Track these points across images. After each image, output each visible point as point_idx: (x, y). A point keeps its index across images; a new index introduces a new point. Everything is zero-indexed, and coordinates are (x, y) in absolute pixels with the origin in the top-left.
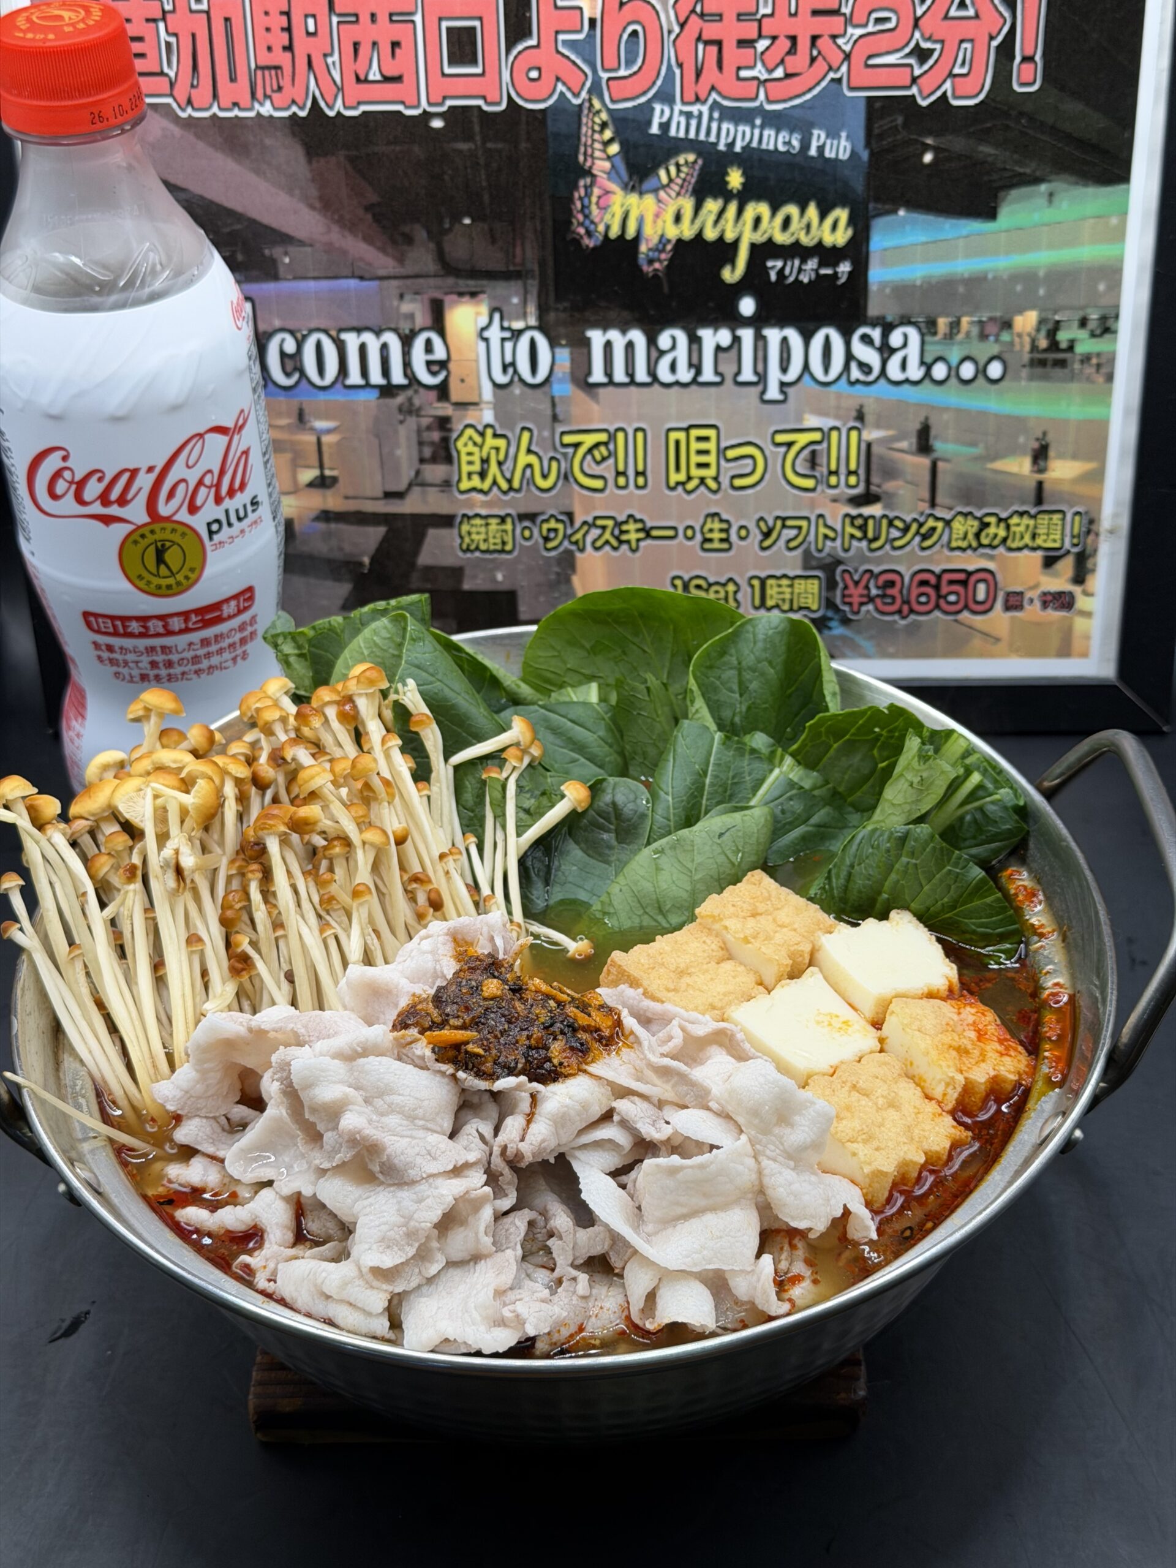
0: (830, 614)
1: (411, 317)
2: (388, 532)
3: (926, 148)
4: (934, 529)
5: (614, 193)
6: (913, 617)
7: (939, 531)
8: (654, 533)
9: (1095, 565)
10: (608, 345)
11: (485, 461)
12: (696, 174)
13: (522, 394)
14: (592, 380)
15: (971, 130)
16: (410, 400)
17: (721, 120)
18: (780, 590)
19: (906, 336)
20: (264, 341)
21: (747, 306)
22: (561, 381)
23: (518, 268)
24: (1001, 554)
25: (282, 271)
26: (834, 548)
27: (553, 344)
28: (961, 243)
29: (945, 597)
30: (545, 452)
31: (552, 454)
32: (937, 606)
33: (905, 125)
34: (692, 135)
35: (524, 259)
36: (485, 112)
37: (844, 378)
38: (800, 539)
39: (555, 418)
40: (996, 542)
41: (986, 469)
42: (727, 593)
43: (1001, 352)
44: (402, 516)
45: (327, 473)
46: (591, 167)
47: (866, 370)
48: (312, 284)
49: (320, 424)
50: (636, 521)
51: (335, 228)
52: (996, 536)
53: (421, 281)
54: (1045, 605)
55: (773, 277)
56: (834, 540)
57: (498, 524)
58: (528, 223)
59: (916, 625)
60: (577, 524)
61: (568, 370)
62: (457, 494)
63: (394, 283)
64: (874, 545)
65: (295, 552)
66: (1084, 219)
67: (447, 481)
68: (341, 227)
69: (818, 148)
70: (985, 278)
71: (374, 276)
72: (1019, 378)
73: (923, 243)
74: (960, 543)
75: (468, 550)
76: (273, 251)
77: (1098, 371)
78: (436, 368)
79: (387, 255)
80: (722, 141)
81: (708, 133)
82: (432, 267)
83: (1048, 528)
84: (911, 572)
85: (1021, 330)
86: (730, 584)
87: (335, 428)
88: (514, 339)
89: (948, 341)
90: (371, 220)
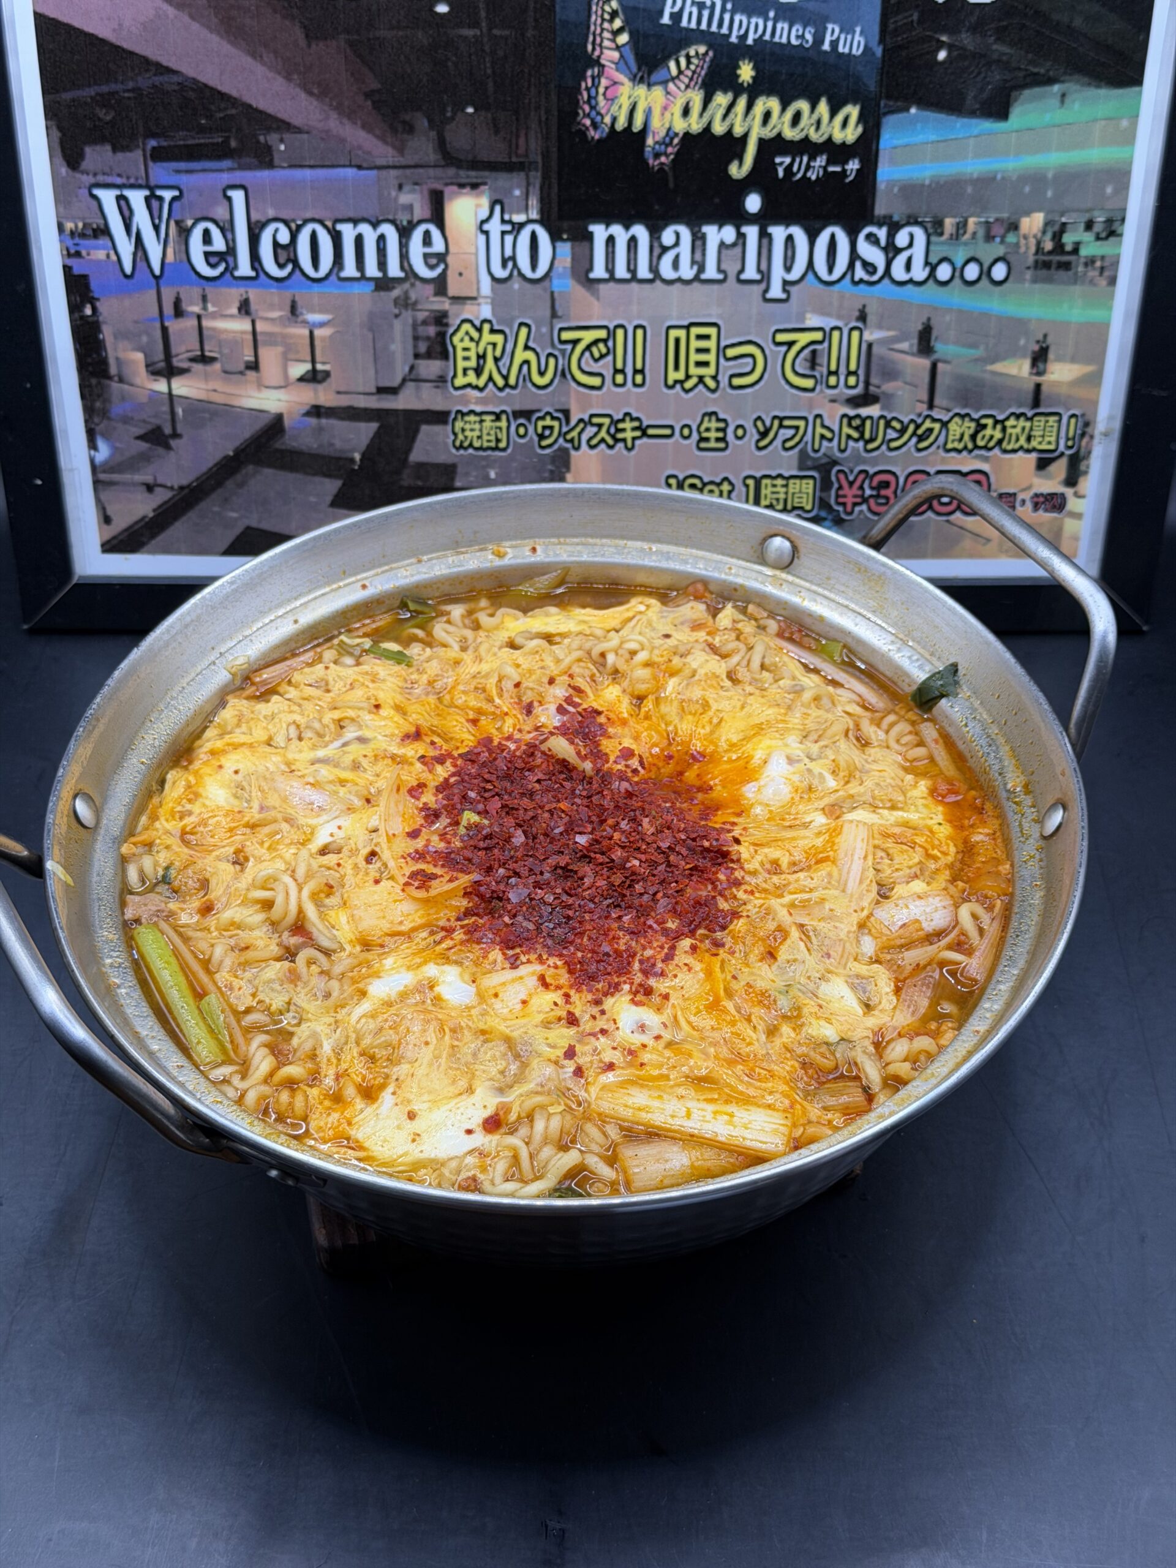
0: (823, 514)
1: (410, 208)
2: (379, 428)
3: (941, 45)
4: (931, 430)
5: (622, 84)
7: (936, 432)
8: (651, 432)
9: (1088, 467)
10: (611, 241)
11: (481, 357)
12: (706, 66)
13: (520, 289)
14: (592, 276)
15: (986, 28)
16: (406, 293)
17: (733, 12)
18: (775, 490)
19: (912, 236)
20: (257, 231)
21: (753, 203)
22: (560, 276)
23: (522, 160)
24: (996, 455)
25: (277, 159)
26: (832, 448)
27: (555, 237)
28: (972, 141)
30: (543, 350)
31: (550, 350)
33: (919, 22)
34: (704, 26)
35: (527, 150)
37: (848, 277)
38: (797, 439)
39: (554, 315)
40: (992, 444)
41: (986, 371)
42: (721, 492)
43: (1006, 254)
44: (395, 412)
45: (319, 367)
46: (599, 57)
47: (871, 269)
48: (308, 173)
49: (314, 317)
50: (632, 419)
51: (334, 115)
52: (992, 437)
53: (421, 171)
54: (1036, 506)
55: (781, 174)
56: (830, 440)
57: (493, 421)
58: (532, 113)
60: (573, 422)
61: (568, 265)
62: (451, 390)
63: (393, 173)
64: (870, 446)
65: (283, 447)
66: (1095, 120)
67: (441, 377)
68: (339, 114)
69: (832, 42)
70: (994, 178)
71: (373, 165)
72: (1022, 280)
73: (932, 142)
74: (956, 445)
75: (461, 447)
76: (268, 138)
77: (1101, 274)
78: (433, 261)
79: (385, 142)
80: (735, 33)
81: (720, 25)
82: (432, 156)
83: (1044, 430)
84: (906, 472)
85: (1027, 232)
86: (725, 484)
87: (329, 321)
88: (515, 233)
89: (954, 241)
90: (370, 108)
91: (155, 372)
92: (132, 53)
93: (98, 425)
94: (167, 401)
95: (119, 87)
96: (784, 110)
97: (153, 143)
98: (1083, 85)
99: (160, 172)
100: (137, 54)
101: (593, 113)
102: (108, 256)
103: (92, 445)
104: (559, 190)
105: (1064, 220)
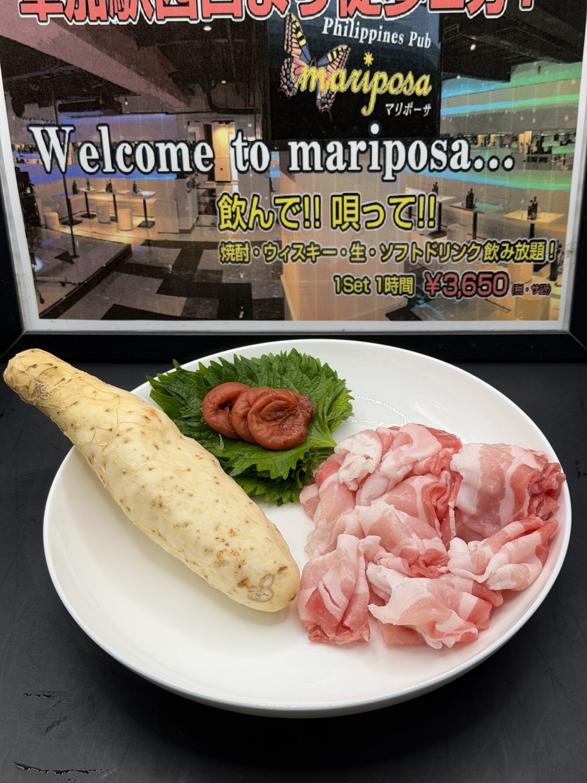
0: (419, 296)
1: (194, 134)
2: (181, 251)
3: (472, 42)
4: (475, 250)
5: (303, 67)
6: (463, 297)
7: (478, 251)
9: (562, 270)
10: (300, 150)
11: (234, 213)
12: (347, 56)
13: (253, 176)
14: (291, 169)
15: (496, 32)
17: (361, 27)
18: (392, 283)
19: (460, 145)
20: (115, 148)
21: (375, 129)
22: (274, 170)
23: (251, 108)
24: (511, 263)
25: (124, 110)
26: (422, 260)
27: (271, 149)
28: (491, 93)
29: (481, 287)
30: (266, 209)
31: (270, 209)
32: (477, 292)
33: (460, 29)
34: (345, 35)
35: (254, 103)
36: (234, 22)
37: (427, 167)
38: (403, 255)
39: (271, 190)
40: (508, 257)
41: (504, 218)
42: (364, 284)
43: (512, 154)
44: (190, 243)
45: (149, 219)
46: (291, 52)
47: (439, 163)
48: (140, 117)
49: (145, 193)
50: (315, 246)
51: (153, 86)
52: (508, 254)
53: (199, 114)
54: (534, 292)
55: (389, 113)
56: (421, 256)
57: (241, 247)
58: (256, 83)
59: (465, 303)
60: (283, 248)
61: (278, 163)
62: (219, 230)
63: (185, 116)
64: (442, 259)
65: (132, 262)
66: (557, 81)
67: (213, 224)
68: (156, 85)
69: (413, 41)
70: (504, 113)
71: (173, 112)
72: (522, 168)
73: (470, 94)
74: (489, 258)
75: (225, 261)
76: (119, 99)
77: (564, 164)
78: (207, 162)
79: (180, 100)
80: (362, 38)
81: (354, 34)
82: (204, 106)
83: (537, 249)
84: (463, 273)
85: (523, 142)
86: (366, 280)
87: (153, 195)
88: (249, 147)
89: (483, 147)
90: (172, 81)
91: (64, 223)
92: (47, 55)
93: (35, 251)
94: (71, 239)
95: (41, 73)
96: (389, 79)
97: (59, 102)
98: (550, 61)
99: (64, 118)
100: (51, 56)
102: (38, 162)
103: (33, 262)
104: (272, 123)
105: (542, 135)
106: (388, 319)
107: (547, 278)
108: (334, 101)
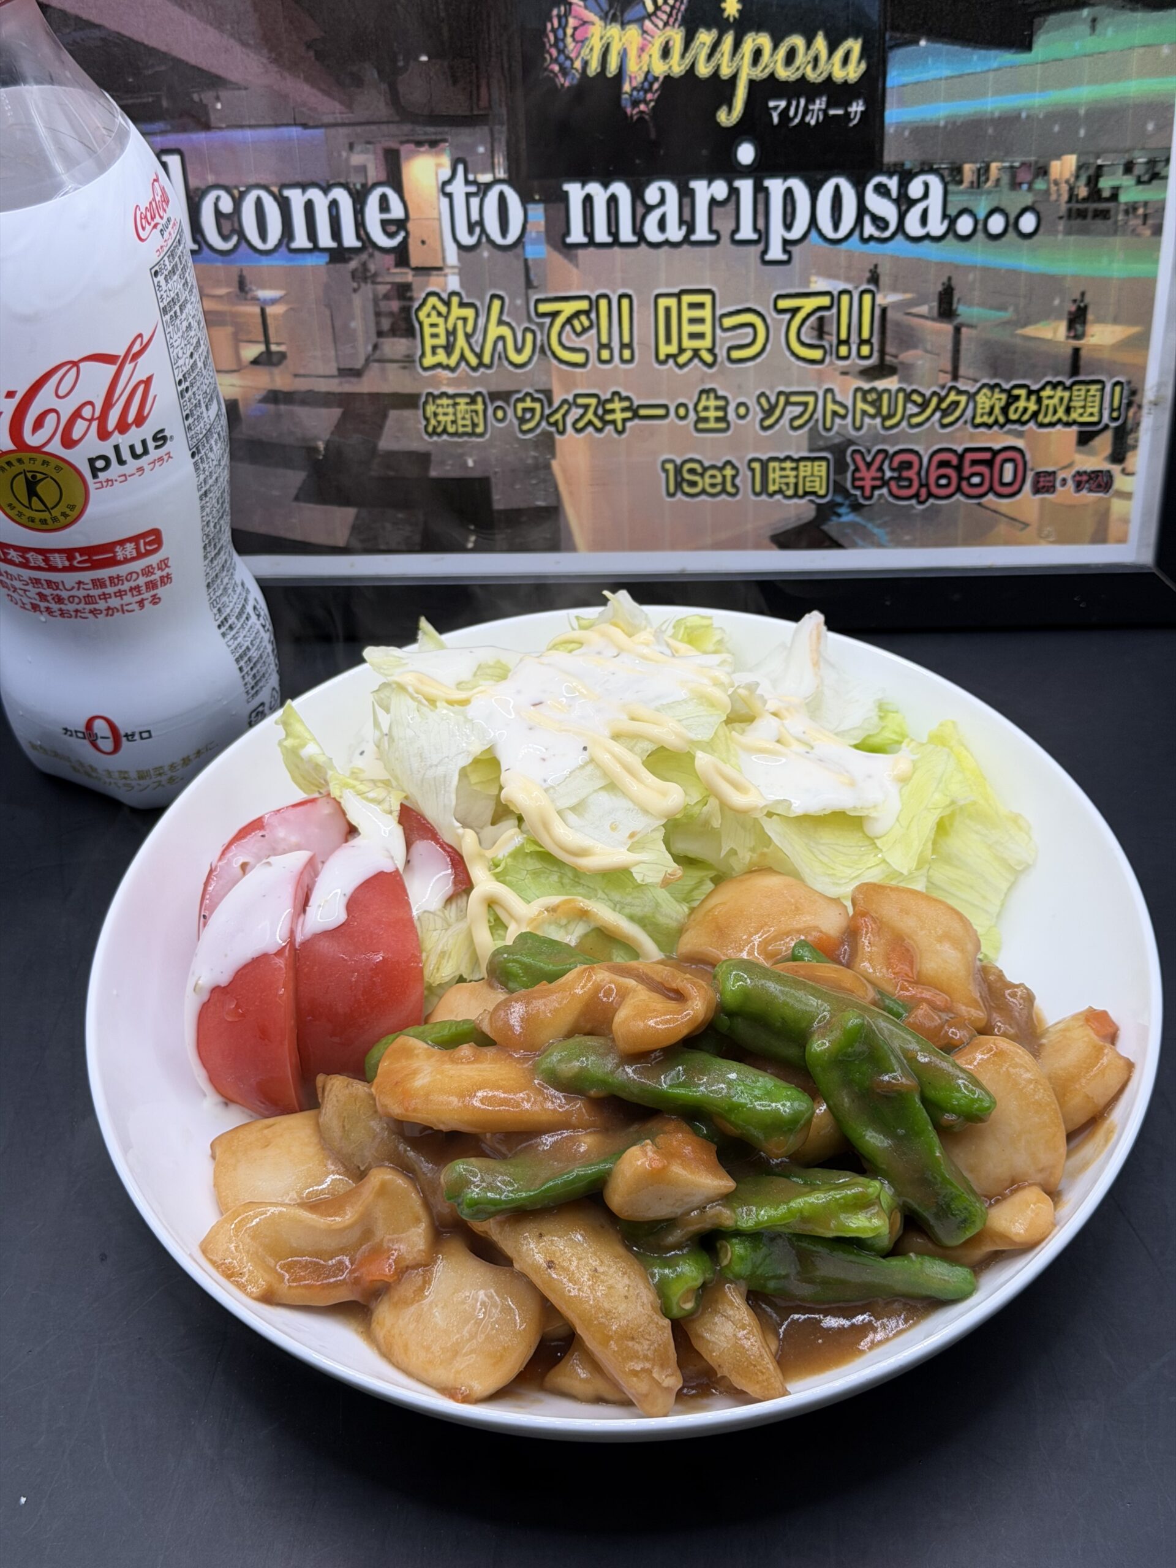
0: (839, 499)
1: (363, 169)
2: (344, 414)
4: (956, 404)
5: (593, 24)
6: (931, 501)
7: (962, 406)
8: (643, 412)
9: (1137, 440)
10: (588, 200)
11: (451, 333)
13: (489, 258)
14: (569, 240)
16: (364, 265)
18: (784, 473)
19: (927, 186)
20: (197, 199)
21: (746, 153)
22: (535, 242)
23: (484, 112)
24: (1031, 428)
25: (213, 119)
26: (846, 425)
27: (526, 198)
28: (991, 75)
29: (968, 479)
30: (519, 325)
31: (527, 325)
32: (959, 489)
35: (490, 101)
37: (857, 234)
38: (806, 417)
39: (529, 284)
40: (1026, 417)
41: (1016, 336)
42: (724, 477)
43: (1034, 202)
44: (360, 395)
45: (274, 348)
47: (882, 225)
48: (249, 133)
49: (264, 294)
50: (622, 399)
51: (274, 68)
52: (1025, 410)
53: (374, 127)
54: (1079, 486)
55: (776, 120)
56: (844, 417)
57: (467, 404)
58: (493, 59)
59: (935, 511)
60: (556, 404)
61: (542, 229)
62: (420, 370)
63: (343, 131)
64: (889, 423)
65: (241, 436)
66: (1131, 48)
67: (408, 356)
68: (280, 67)
70: (1019, 115)
71: (319, 123)
72: (1054, 232)
73: (947, 78)
74: (985, 419)
75: (434, 433)
76: (203, 96)
77: (1144, 223)
78: (393, 228)
79: (332, 97)
82: (385, 112)
83: (1085, 400)
84: (930, 451)
85: (1058, 177)
86: (729, 468)
87: (281, 298)
88: (481, 195)
89: (975, 190)
90: (313, 59)
96: (776, 47)
98: (1116, 8)
101: (562, 58)
104: (528, 145)
105: (1099, 162)
106: (774, 546)
107: (1106, 459)
108: (659, 96)
